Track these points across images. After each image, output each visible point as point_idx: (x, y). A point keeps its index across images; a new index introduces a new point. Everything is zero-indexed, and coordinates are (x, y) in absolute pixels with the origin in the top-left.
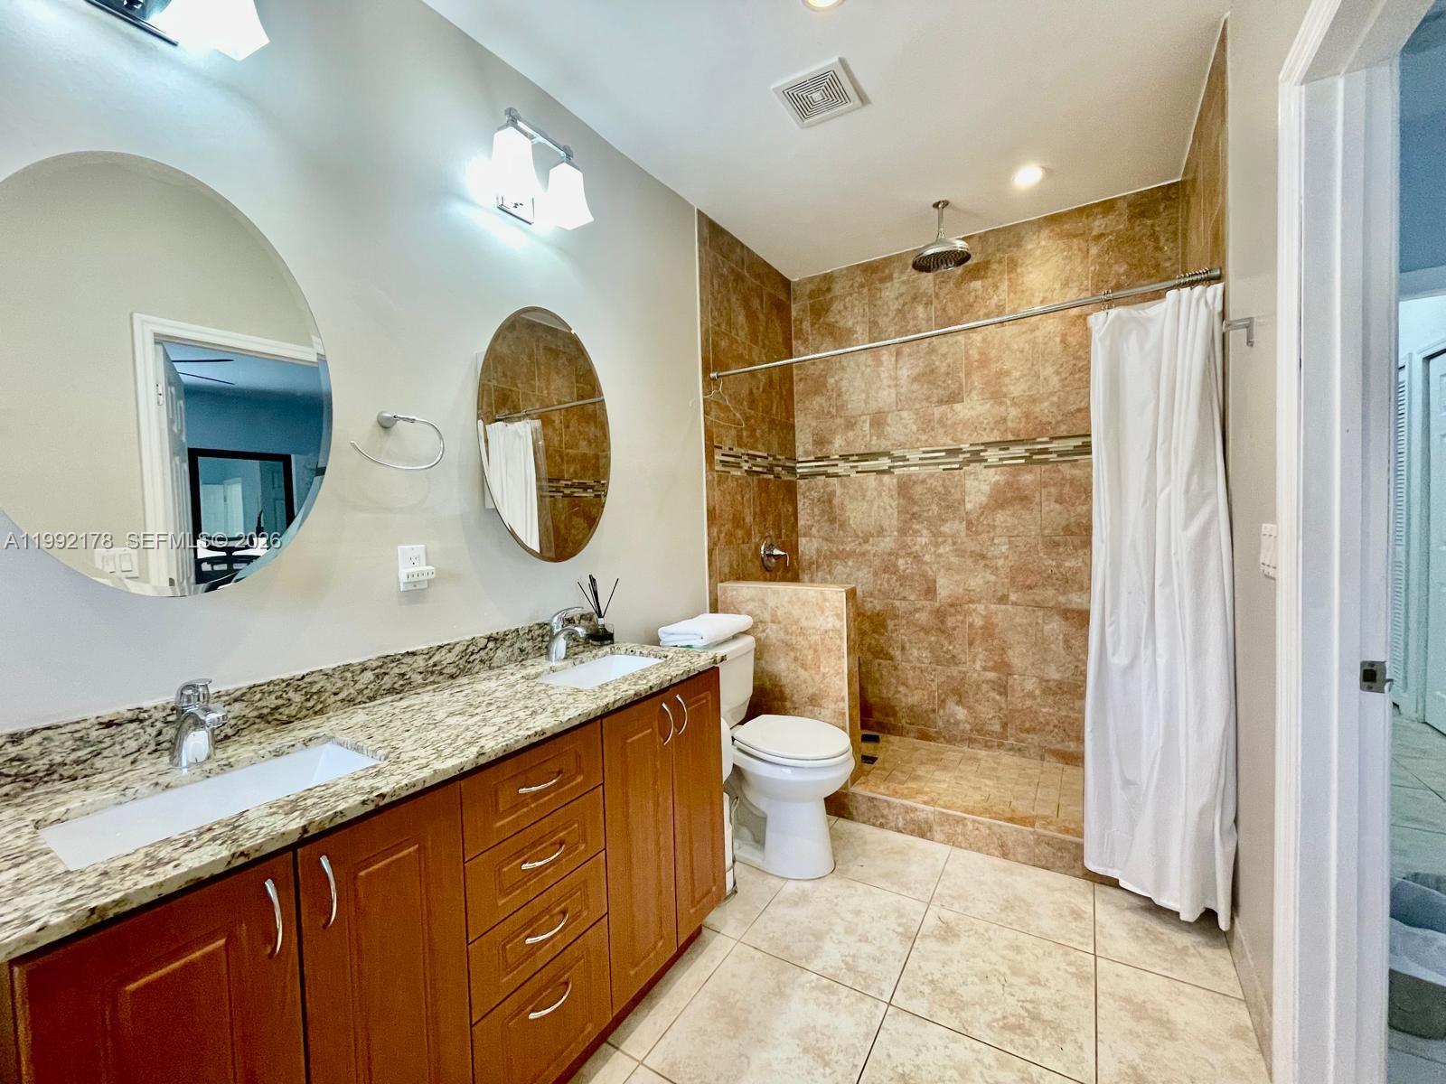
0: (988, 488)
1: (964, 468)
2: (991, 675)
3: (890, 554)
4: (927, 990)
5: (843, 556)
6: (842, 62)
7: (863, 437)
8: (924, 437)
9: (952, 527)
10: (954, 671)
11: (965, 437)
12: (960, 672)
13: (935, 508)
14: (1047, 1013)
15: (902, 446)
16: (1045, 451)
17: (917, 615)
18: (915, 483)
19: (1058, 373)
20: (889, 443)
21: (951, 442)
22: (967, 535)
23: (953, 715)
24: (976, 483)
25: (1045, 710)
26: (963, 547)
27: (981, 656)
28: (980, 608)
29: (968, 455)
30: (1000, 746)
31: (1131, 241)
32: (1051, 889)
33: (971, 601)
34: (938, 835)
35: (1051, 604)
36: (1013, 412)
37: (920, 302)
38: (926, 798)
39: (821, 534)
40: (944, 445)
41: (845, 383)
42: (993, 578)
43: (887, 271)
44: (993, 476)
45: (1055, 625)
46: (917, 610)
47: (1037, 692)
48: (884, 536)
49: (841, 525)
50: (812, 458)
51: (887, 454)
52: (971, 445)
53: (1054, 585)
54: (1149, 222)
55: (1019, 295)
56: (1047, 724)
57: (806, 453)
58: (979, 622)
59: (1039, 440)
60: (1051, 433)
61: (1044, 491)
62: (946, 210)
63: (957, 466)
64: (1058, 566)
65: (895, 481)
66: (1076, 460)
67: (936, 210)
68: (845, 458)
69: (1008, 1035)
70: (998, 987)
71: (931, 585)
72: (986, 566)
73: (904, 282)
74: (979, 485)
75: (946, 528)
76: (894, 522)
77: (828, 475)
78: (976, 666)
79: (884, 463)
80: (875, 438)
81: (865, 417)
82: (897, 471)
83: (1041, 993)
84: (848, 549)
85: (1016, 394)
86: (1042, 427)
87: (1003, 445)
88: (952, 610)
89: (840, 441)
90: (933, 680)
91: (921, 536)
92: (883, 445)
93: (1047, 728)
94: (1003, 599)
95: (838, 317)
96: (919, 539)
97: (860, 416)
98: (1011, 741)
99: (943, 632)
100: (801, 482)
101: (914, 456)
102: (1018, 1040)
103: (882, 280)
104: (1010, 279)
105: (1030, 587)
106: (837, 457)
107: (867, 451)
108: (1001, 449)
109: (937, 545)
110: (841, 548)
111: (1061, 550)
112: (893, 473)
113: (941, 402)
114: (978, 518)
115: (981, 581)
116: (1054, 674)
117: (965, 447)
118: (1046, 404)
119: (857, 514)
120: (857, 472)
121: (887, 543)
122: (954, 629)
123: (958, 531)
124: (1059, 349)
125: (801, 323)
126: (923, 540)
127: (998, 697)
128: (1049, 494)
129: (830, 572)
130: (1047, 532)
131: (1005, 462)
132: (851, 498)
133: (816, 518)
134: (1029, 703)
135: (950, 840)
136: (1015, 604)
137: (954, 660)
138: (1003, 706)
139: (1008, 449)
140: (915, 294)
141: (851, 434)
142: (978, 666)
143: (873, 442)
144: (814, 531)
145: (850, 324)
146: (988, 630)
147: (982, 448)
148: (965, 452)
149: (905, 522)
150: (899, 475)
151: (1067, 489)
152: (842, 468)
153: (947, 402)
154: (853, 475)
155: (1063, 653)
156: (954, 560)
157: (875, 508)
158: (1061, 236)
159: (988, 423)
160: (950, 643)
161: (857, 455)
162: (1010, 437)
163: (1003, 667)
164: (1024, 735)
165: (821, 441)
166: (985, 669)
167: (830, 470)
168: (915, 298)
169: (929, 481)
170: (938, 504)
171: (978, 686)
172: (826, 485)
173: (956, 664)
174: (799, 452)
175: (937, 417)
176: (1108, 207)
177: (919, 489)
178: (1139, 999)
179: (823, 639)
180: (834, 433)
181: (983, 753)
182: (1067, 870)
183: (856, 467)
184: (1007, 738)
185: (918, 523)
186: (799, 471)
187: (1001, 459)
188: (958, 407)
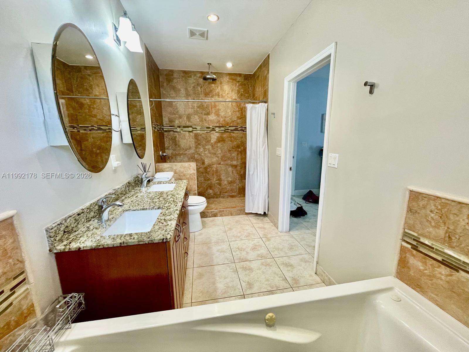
0: (216, 137)
1: (211, 132)
2: (218, 181)
3: (193, 154)
4: (233, 237)
5: (180, 155)
6: (208, 31)
7: (184, 121)
8: (201, 123)
9: (209, 147)
10: (209, 181)
11: (211, 124)
12: (211, 182)
13: (204, 142)
14: (251, 233)
15: (195, 125)
16: (228, 129)
17: (200, 169)
18: (199, 135)
19: (231, 112)
20: (192, 124)
21: (207, 125)
22: (212, 149)
23: (209, 192)
24: (213, 136)
25: (228, 187)
26: (211, 152)
27: (215, 178)
28: (215, 166)
29: (211, 129)
30: (220, 197)
31: (245, 85)
32: (241, 218)
33: (213, 165)
34: (219, 215)
35: (230, 164)
36: (222, 120)
37: (199, 86)
38: (215, 209)
39: (173, 148)
40: (206, 126)
41: (178, 105)
42: (217, 159)
43: (190, 75)
44: (217, 135)
45: (230, 169)
46: (200, 168)
47: (227, 184)
48: (191, 149)
49: (179, 146)
50: (169, 126)
51: (191, 127)
52: (212, 126)
53: (230, 160)
54: (247, 81)
55: (222, 91)
56: (229, 190)
57: (167, 124)
58: (215, 169)
59: (227, 127)
60: (229, 125)
61: (228, 139)
62: (210, 65)
63: (209, 131)
64: (231, 155)
65: (194, 134)
66: (234, 132)
67: (208, 65)
68: (179, 127)
69: (247, 237)
70: (242, 233)
71: (204, 161)
72: (216, 156)
73: (195, 79)
74: (214, 136)
75: (207, 147)
76: (194, 145)
77: (174, 132)
78: (214, 180)
79: (190, 129)
80: (188, 122)
81: (185, 116)
82: (194, 132)
83: (249, 231)
84: (181, 153)
85: (222, 115)
86: (228, 124)
87: (219, 127)
88: (209, 167)
89: (177, 122)
90: (204, 185)
91: (201, 149)
92: (190, 124)
93: (229, 191)
94: (220, 164)
95: (175, 84)
96: (200, 150)
97: (183, 115)
98: (222, 195)
99: (206, 172)
100: (165, 133)
101: (199, 128)
102: (249, 237)
103: (189, 77)
104: (221, 86)
105: (225, 161)
106: (177, 126)
107: (185, 125)
108: (219, 128)
109: (205, 151)
110: (179, 152)
111: (231, 152)
112: (193, 132)
113: (205, 114)
114: (214, 145)
115: (215, 160)
116: (230, 179)
117: (211, 127)
118: (228, 119)
119: (183, 143)
120: (183, 131)
121: (192, 151)
122: (209, 172)
123: (210, 148)
124: (231, 106)
125: (163, 83)
126: (201, 150)
127: (219, 186)
128: (229, 140)
129: (176, 160)
130: (229, 148)
131: (220, 131)
132: (181, 138)
133: (171, 144)
134: (225, 186)
135: (221, 216)
136: (222, 164)
137: (209, 179)
138: (220, 188)
139: (220, 128)
140: (198, 83)
141: (181, 120)
142: (215, 180)
143: (187, 123)
144: (170, 148)
145: (179, 87)
146: (217, 171)
147: (215, 127)
148: (211, 128)
149: (196, 145)
150: (194, 133)
151: (232, 139)
152: (178, 130)
153: (206, 115)
154: (182, 132)
155: (231, 174)
156: (209, 155)
157: (188, 141)
158: (231, 79)
159: (216, 121)
160: (208, 175)
161: (183, 126)
162: (221, 125)
163: (220, 180)
164: (224, 194)
165: (171, 121)
166: (216, 180)
167: (175, 130)
168: (198, 85)
169: (203, 135)
170: (205, 141)
171: (215, 184)
172: (173, 134)
173: (210, 180)
174: (164, 123)
175: (204, 118)
176: (240, 75)
177: (200, 137)
178: (260, 227)
179: (190, 176)
180: (175, 119)
181: (216, 199)
182: (242, 214)
183: (183, 130)
184: (221, 195)
185: (200, 146)
186: (164, 129)
187: (219, 131)
188: (209, 116)
